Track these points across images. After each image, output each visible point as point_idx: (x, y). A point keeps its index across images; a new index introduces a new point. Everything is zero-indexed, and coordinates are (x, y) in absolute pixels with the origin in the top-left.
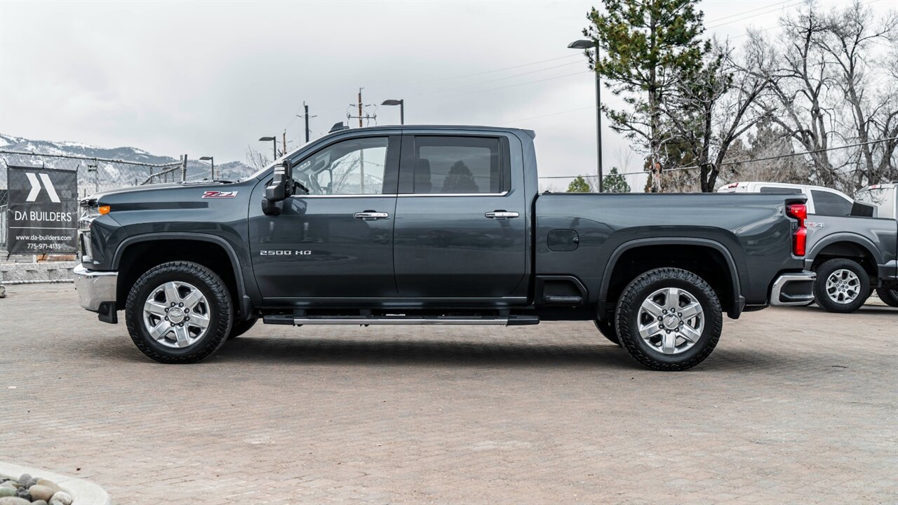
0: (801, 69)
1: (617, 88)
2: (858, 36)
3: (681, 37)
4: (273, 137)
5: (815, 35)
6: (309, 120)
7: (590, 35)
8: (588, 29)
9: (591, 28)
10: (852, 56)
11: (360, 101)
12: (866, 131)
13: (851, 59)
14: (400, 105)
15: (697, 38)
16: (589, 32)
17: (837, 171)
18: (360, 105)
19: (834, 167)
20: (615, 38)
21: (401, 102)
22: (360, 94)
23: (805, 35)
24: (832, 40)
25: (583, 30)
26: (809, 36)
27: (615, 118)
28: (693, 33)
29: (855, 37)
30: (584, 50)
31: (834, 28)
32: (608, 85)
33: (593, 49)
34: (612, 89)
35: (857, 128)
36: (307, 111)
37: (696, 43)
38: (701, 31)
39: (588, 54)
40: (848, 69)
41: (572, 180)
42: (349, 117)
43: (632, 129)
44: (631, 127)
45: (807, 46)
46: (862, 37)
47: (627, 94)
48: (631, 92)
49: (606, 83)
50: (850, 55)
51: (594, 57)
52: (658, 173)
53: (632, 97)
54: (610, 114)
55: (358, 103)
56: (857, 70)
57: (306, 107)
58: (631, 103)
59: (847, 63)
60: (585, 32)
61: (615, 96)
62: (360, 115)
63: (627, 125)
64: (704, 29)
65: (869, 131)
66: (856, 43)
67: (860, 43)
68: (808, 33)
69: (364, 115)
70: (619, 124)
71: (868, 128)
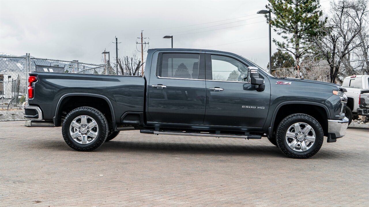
0: (339, 25)
1: (279, 32)
2: (364, 10)
3: (310, 9)
4: (108, 52)
5: (345, 10)
6: (118, 44)
7: (269, 8)
8: (268, 5)
9: (269, 5)
10: (361, 19)
11: (142, 36)
12: (366, 52)
13: (360, 21)
14: (171, 38)
15: (317, 10)
16: (268, 6)
17: (355, 70)
18: (142, 38)
19: (353, 68)
20: (279, 9)
21: (172, 37)
22: (142, 33)
23: (341, 10)
24: (352, 12)
25: (266, 5)
26: (342, 10)
27: (280, 45)
28: (315, 7)
29: (362, 11)
30: (264, 15)
31: (353, 7)
32: (275, 30)
33: (268, 14)
34: (277, 32)
35: (363, 51)
36: (117, 40)
37: (316, 12)
38: (319, 7)
39: (266, 16)
40: (359, 24)
41: (231, 72)
42: (137, 43)
43: (288, 50)
44: (287, 49)
45: (342, 14)
46: (365, 11)
47: (284, 35)
48: (285, 34)
49: (274, 30)
50: (360, 19)
51: (269, 18)
52: (298, 70)
53: (285, 36)
54: (277, 44)
55: (141, 37)
56: (363, 25)
57: (117, 39)
58: (285, 38)
59: (358, 22)
60: (267, 7)
61: (278, 35)
62: (142, 42)
63: (285, 48)
64: (320, 6)
65: (368, 52)
66: (363, 14)
67: (364, 13)
68: (342, 9)
69: (143, 42)
70: (281, 48)
71: (367, 51)
